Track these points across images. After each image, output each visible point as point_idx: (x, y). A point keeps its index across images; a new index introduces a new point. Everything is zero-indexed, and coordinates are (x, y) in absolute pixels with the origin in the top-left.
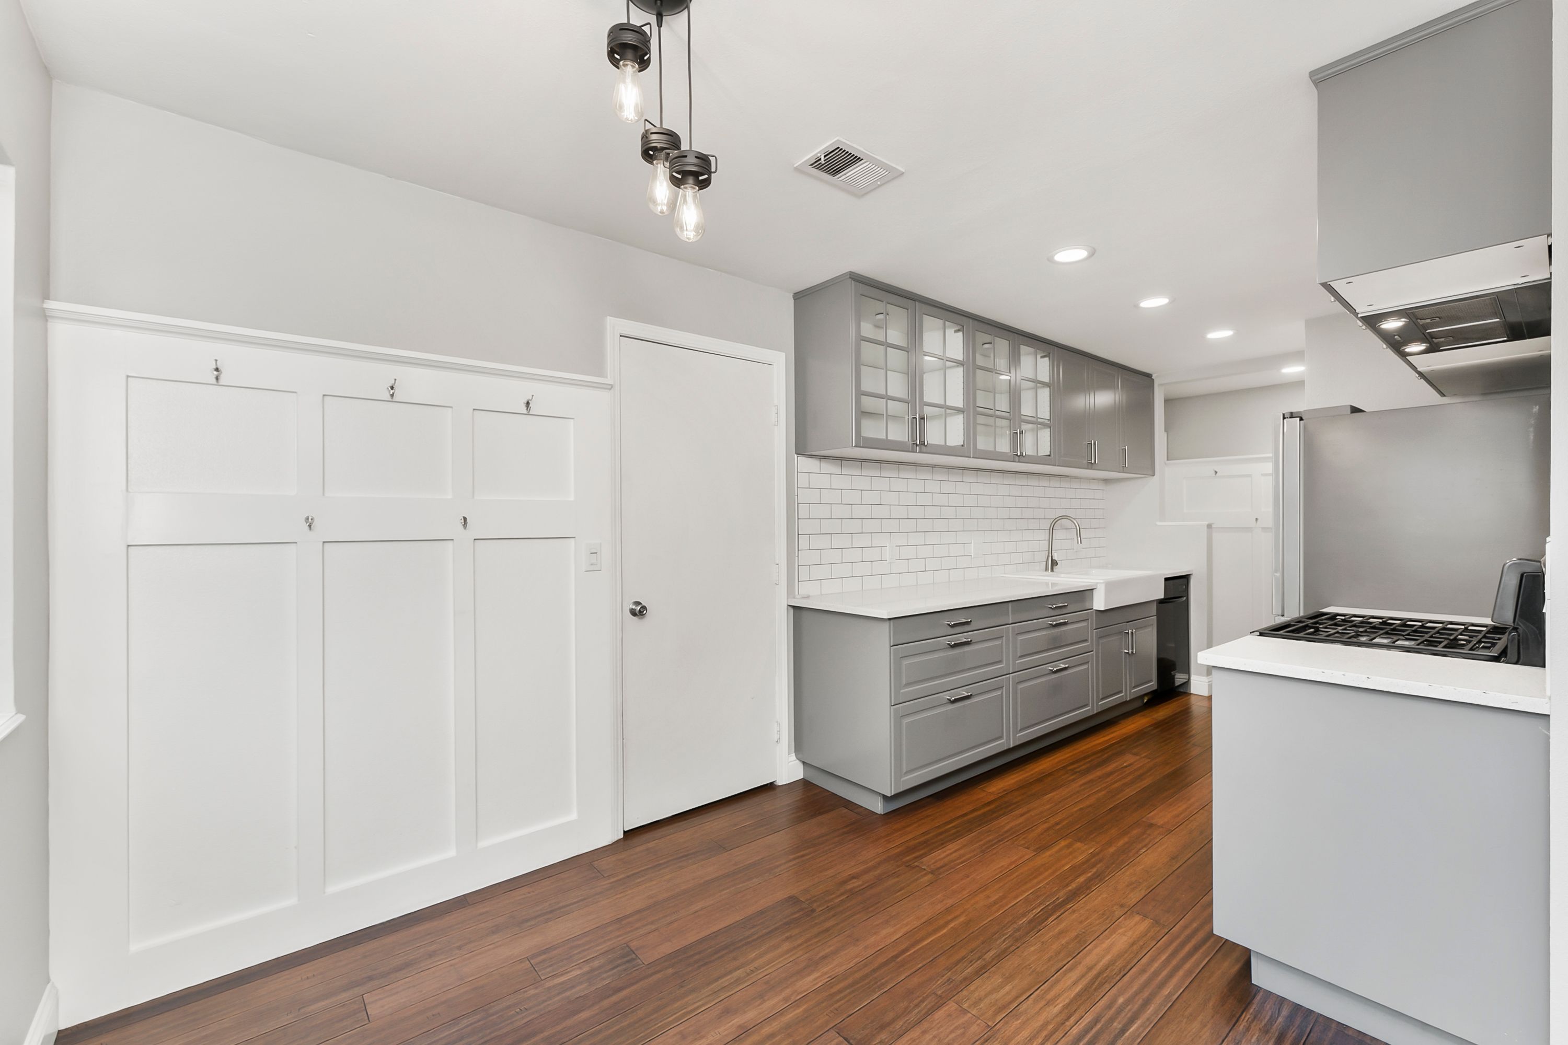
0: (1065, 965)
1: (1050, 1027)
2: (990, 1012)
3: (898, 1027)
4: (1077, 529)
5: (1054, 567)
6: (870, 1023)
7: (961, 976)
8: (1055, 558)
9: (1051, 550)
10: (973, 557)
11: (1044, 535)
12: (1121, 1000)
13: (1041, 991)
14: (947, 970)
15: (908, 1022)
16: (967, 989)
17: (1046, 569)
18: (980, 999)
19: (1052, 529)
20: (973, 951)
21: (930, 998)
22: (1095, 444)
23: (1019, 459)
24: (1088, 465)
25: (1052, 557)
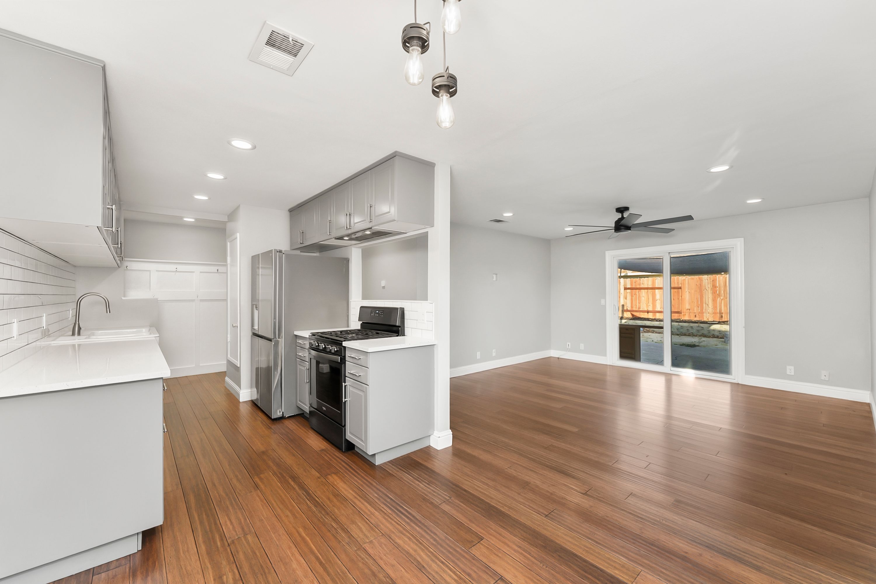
0: (351, 504)
1: (386, 517)
2: (373, 533)
3: (376, 569)
6: (371, 581)
7: (346, 539)
12: (376, 495)
13: (365, 514)
14: (340, 543)
15: (373, 564)
16: (357, 538)
18: (365, 535)
20: (329, 530)
21: (359, 553)
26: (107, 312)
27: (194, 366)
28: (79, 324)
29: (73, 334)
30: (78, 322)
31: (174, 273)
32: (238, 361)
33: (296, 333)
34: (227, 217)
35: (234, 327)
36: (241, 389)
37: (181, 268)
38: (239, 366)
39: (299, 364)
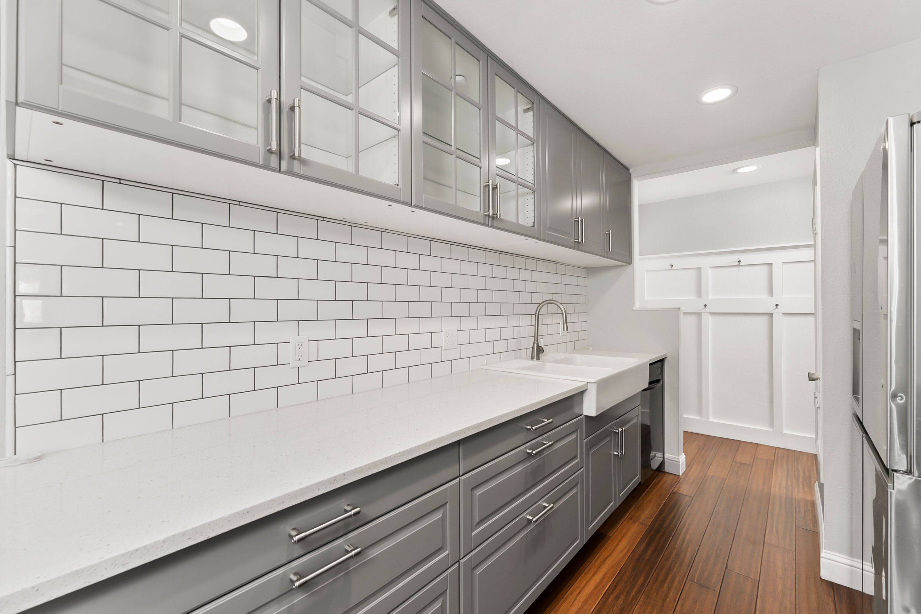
4: (562, 314)
5: (541, 355)
8: (542, 344)
9: (537, 336)
10: (443, 349)
11: (530, 321)
17: (532, 358)
19: (538, 315)
22: (582, 222)
23: (493, 223)
24: (575, 244)
25: (538, 344)
30: (538, 339)
31: (735, 269)
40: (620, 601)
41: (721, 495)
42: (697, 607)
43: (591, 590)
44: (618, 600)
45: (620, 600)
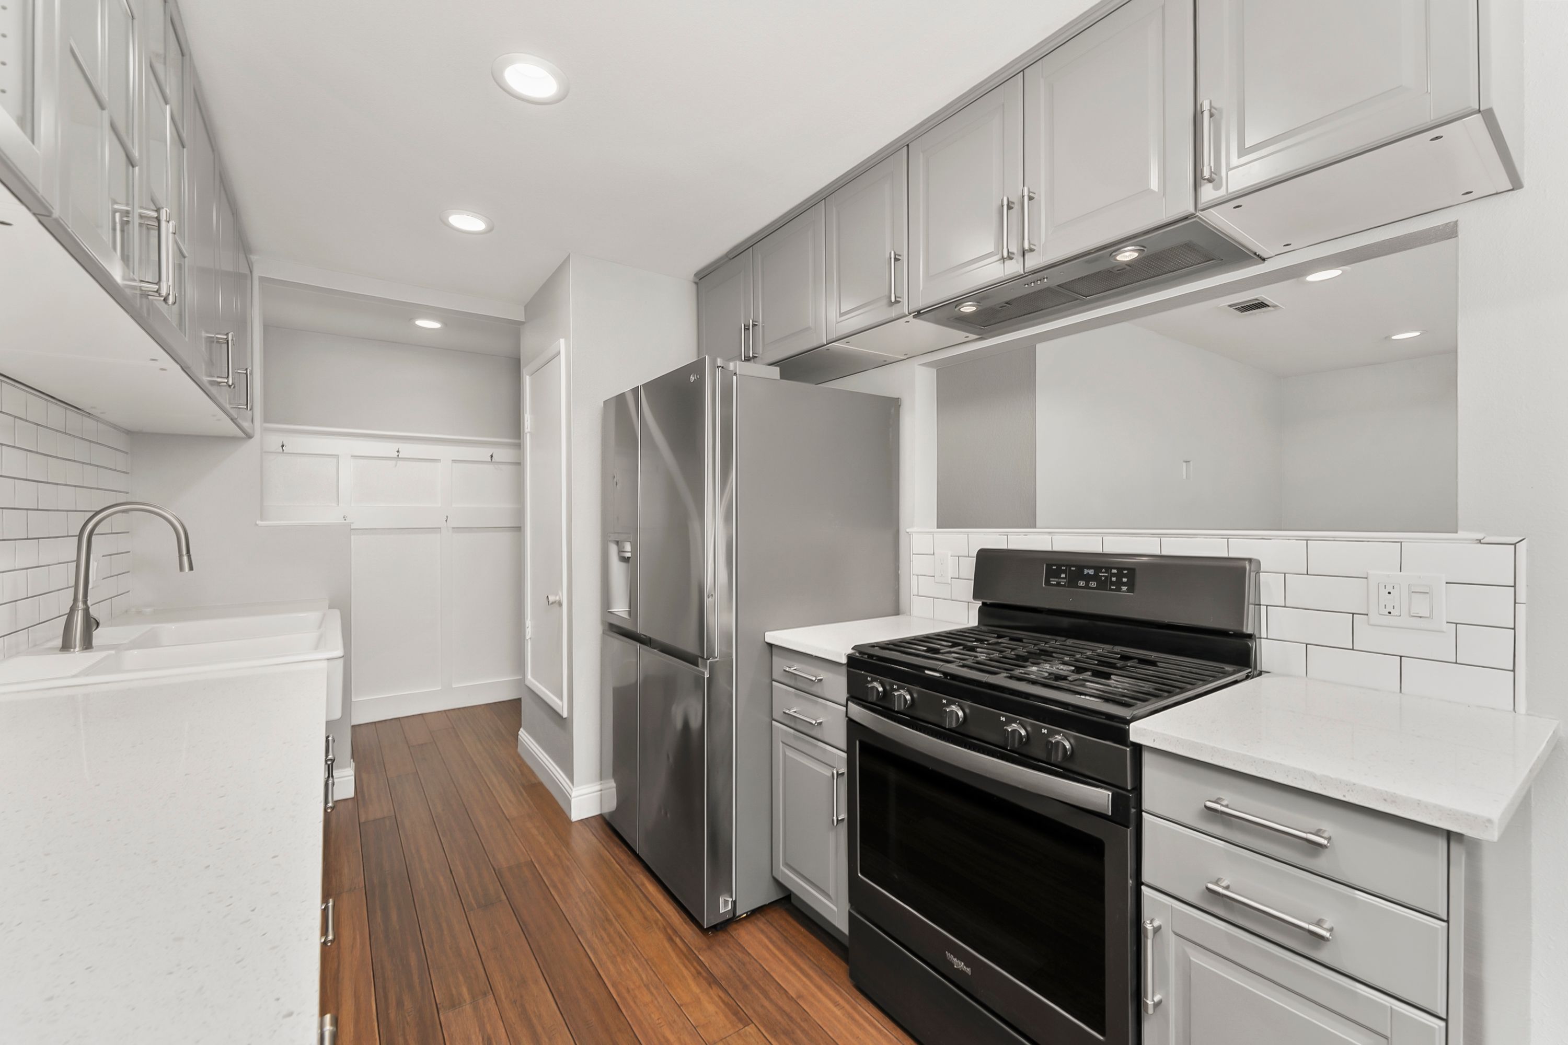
5: (93, 637)
9: (83, 589)
19: (88, 536)
26: (182, 568)
27: (440, 688)
28: (86, 611)
29: (66, 646)
30: (85, 601)
31: (391, 463)
32: (561, 698)
33: (773, 637)
34: (523, 309)
35: (552, 603)
36: (572, 782)
37: (408, 450)
38: (565, 715)
39: (783, 742)
40: (408, 1004)
41: (426, 794)
42: (499, 931)
43: (352, 1030)
44: (404, 1005)
45: (406, 1003)
